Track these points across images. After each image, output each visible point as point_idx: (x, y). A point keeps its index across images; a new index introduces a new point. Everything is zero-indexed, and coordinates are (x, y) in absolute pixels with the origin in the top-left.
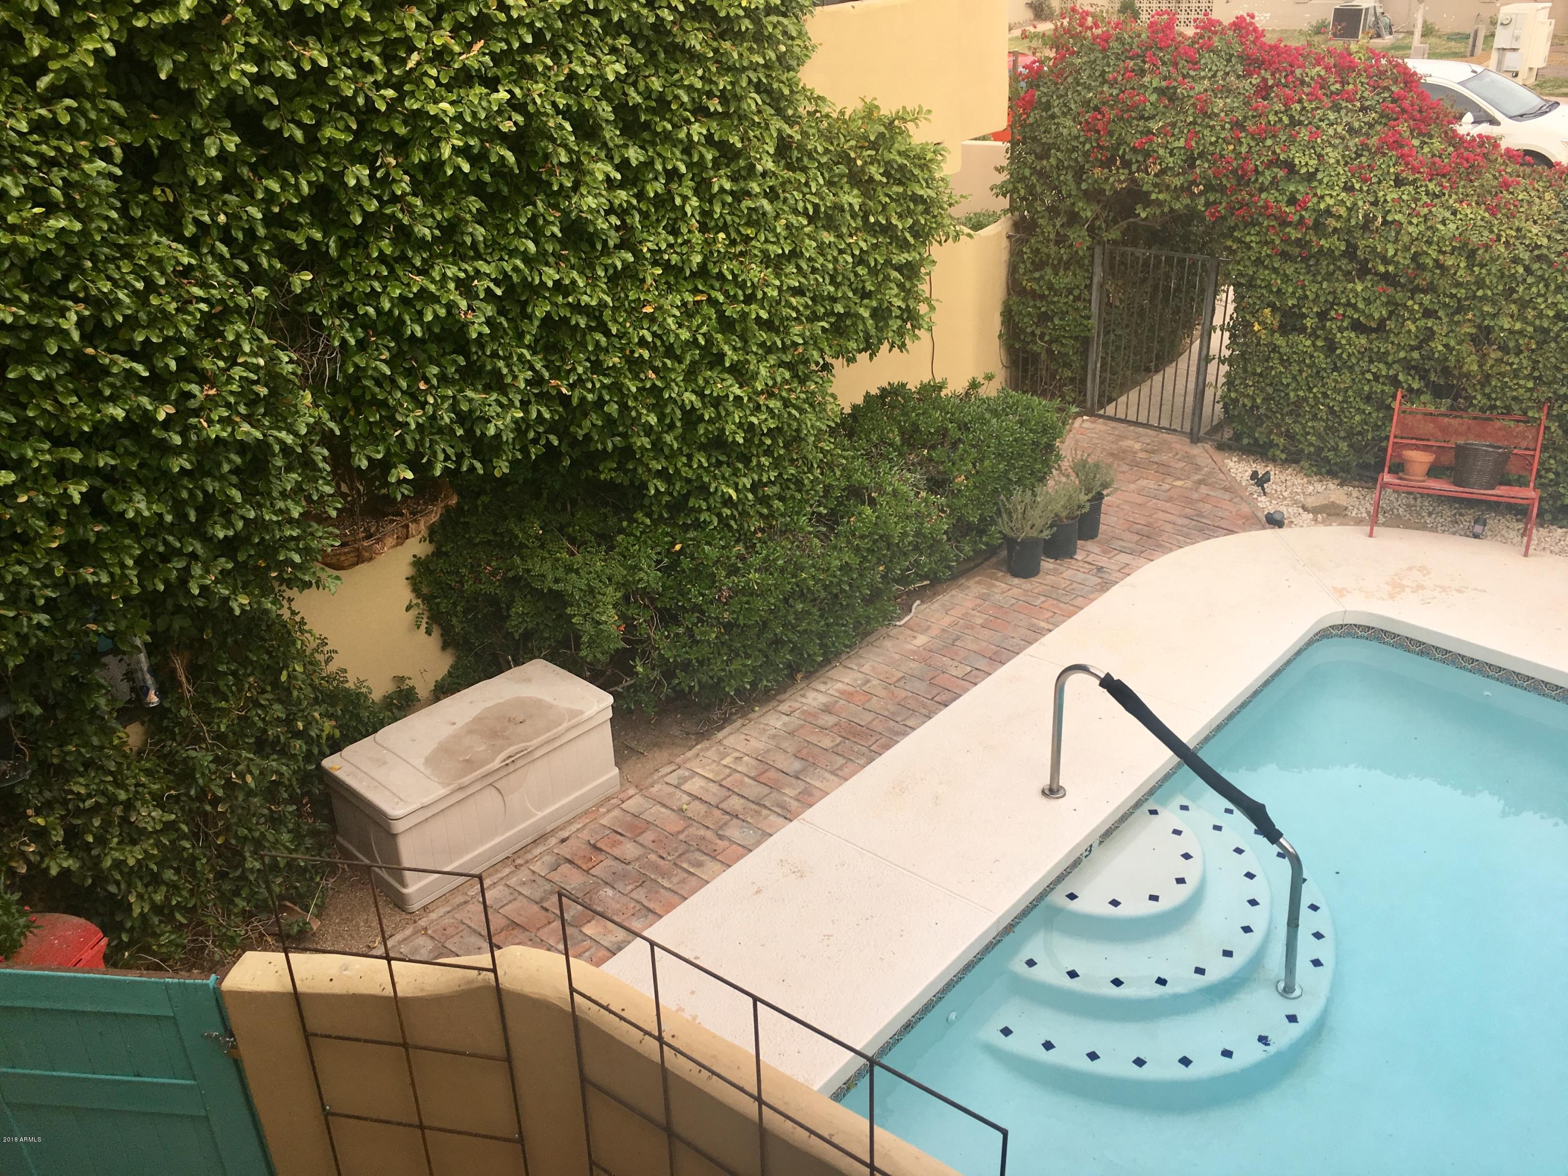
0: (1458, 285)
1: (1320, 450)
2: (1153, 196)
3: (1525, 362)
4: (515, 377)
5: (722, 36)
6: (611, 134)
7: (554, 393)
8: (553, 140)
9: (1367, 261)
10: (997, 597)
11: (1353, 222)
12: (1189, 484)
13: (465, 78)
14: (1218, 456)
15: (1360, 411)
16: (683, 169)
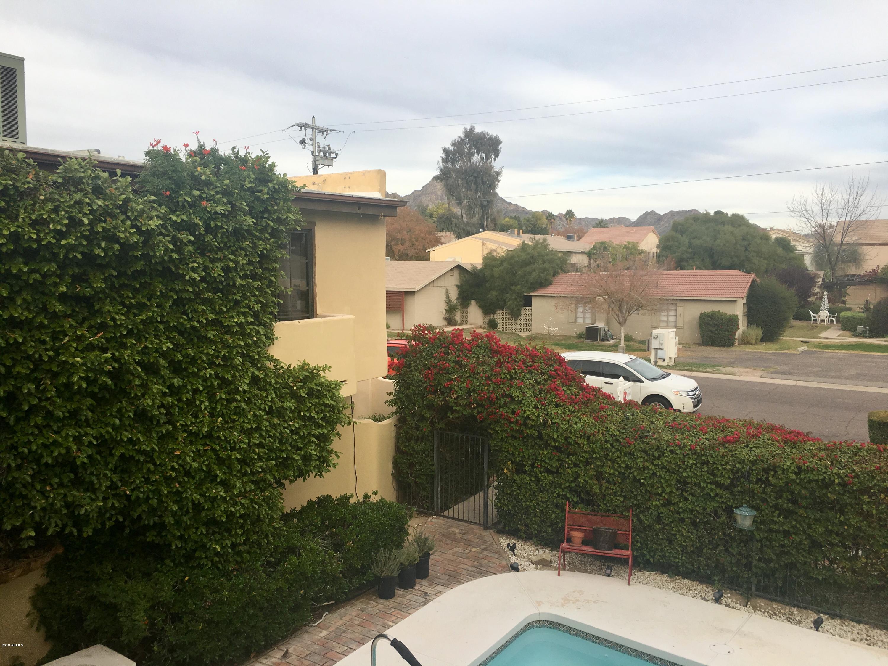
0: (585, 452)
1: (540, 532)
2: (454, 408)
3: (618, 488)
4: (101, 485)
5: (226, 333)
6: (165, 372)
7: (122, 493)
8: (133, 374)
9: (547, 440)
10: (370, 609)
11: (539, 423)
12: (479, 550)
13: (91, 347)
14: (495, 537)
15: (554, 512)
16: (201, 388)
